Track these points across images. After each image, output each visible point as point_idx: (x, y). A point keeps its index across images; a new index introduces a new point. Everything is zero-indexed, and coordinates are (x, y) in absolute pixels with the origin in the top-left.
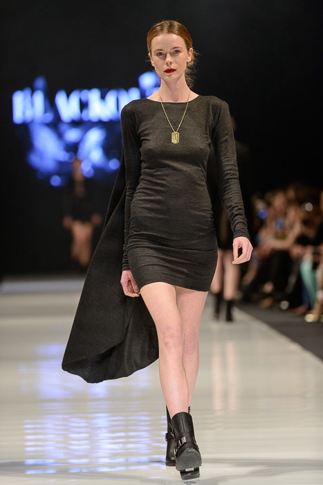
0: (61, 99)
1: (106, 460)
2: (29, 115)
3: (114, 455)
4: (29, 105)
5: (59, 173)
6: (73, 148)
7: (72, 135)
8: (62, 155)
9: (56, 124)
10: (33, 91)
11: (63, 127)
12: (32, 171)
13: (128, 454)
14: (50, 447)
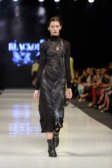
0: (20, 45)
1: (29, 134)
2: (12, 49)
3: (30, 132)
4: (13, 46)
5: (19, 63)
6: (23, 57)
7: (23, 54)
8: (20, 59)
9: (19, 51)
10: (14, 43)
11: (21, 52)
12: (13, 62)
13: (34, 132)
14: (15, 130)
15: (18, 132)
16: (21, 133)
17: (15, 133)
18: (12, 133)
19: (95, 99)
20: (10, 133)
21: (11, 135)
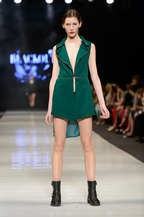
0: (24, 57)
1: (36, 165)
2: (15, 61)
3: (38, 163)
4: (15, 59)
5: (23, 79)
6: (28, 72)
7: (28, 68)
8: (24, 74)
9: (23, 64)
10: (16, 54)
11: (25, 65)
12: (16, 78)
13: (42, 163)
14: (19, 161)
15: (23, 163)
16: (26, 165)
17: (19, 165)
18: (16, 165)
19: (116, 121)
20: (13, 165)
21: (15, 167)
